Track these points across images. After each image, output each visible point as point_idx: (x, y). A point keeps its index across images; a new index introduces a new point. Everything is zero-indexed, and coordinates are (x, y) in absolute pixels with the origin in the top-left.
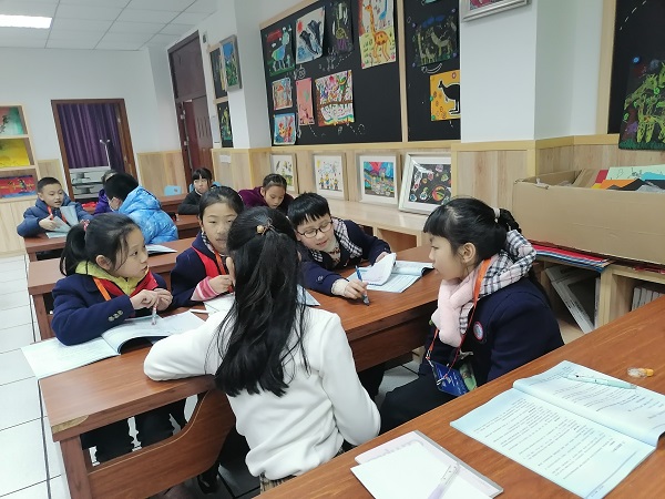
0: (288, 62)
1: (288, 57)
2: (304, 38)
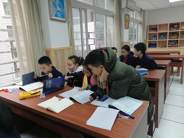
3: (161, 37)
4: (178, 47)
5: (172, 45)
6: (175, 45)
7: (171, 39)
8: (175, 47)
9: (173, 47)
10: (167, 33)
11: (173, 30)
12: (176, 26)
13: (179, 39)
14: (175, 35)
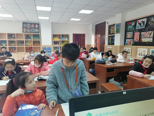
0: (133, 29)
1: (133, 28)
2: (139, 24)
3: (2, 44)
4: (17, 53)
5: (12, 51)
6: (14, 50)
7: (11, 46)
8: (15, 52)
9: (13, 52)
10: (6, 41)
11: (12, 39)
12: (13, 36)
13: (16, 46)
14: (13, 43)
